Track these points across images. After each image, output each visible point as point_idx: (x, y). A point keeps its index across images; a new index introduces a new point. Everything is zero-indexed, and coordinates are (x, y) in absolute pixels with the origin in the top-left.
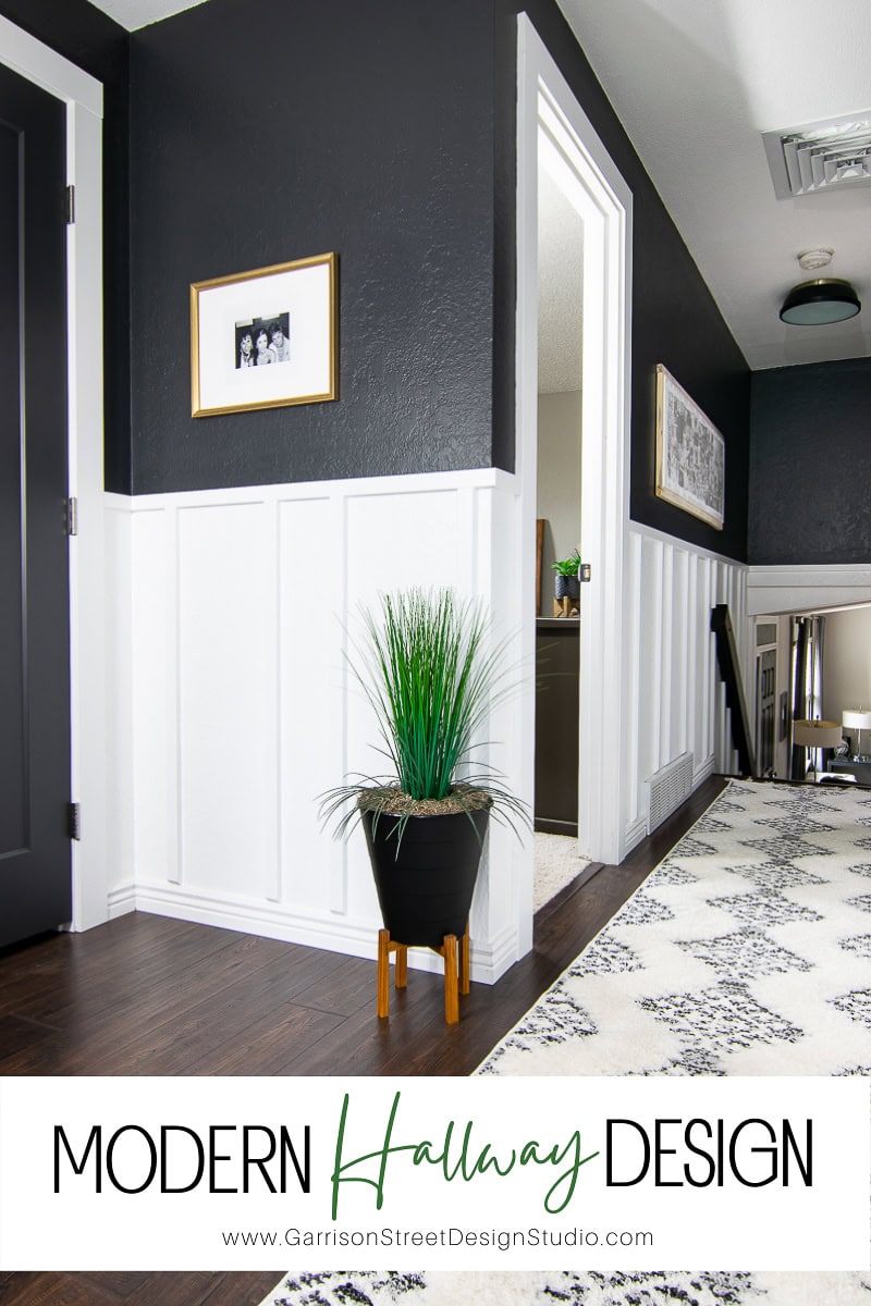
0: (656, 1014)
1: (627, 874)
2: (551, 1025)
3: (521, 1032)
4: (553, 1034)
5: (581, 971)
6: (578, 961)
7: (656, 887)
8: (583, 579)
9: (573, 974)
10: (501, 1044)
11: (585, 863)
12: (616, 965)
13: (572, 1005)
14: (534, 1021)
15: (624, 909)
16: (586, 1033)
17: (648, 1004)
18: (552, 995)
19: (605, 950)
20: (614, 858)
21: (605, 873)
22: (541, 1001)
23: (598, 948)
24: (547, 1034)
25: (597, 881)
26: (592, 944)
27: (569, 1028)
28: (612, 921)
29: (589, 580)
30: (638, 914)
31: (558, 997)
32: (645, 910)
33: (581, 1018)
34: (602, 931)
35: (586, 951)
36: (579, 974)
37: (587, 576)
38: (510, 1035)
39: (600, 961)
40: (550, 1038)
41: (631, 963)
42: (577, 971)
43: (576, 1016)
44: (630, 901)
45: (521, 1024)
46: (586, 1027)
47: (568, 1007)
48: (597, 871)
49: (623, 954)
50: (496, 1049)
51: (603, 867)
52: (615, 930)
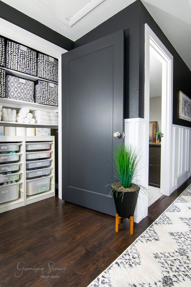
0: (173, 237)
1: (171, 199)
2: (149, 236)
3: (142, 237)
4: (149, 239)
5: (157, 223)
6: (157, 220)
7: (177, 203)
8: (162, 137)
9: (155, 223)
10: (137, 239)
11: (161, 195)
12: (165, 222)
13: (154, 231)
14: (145, 234)
15: (169, 207)
16: (156, 240)
17: (172, 234)
18: (150, 228)
19: (163, 218)
20: (168, 194)
21: (166, 198)
22: (147, 229)
23: (162, 217)
24: (147, 238)
25: (164, 200)
26: (160, 216)
27: (153, 238)
28: (166, 210)
29: (163, 137)
30: (172, 209)
31: (151, 229)
32: (174, 208)
33: (156, 235)
34: (163, 213)
35: (159, 218)
36: (157, 224)
37: (163, 136)
38: (139, 237)
39: (162, 221)
40: (148, 240)
41: (169, 222)
42: (156, 223)
43: (155, 235)
44: (171, 206)
45: (142, 235)
46: (156, 238)
47: (153, 232)
48: (164, 197)
49: (167, 220)
50: (136, 240)
51: (166, 196)
52: (166, 213)
